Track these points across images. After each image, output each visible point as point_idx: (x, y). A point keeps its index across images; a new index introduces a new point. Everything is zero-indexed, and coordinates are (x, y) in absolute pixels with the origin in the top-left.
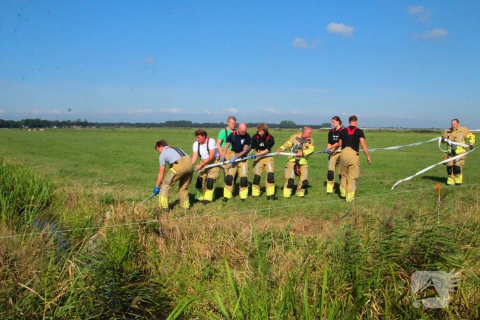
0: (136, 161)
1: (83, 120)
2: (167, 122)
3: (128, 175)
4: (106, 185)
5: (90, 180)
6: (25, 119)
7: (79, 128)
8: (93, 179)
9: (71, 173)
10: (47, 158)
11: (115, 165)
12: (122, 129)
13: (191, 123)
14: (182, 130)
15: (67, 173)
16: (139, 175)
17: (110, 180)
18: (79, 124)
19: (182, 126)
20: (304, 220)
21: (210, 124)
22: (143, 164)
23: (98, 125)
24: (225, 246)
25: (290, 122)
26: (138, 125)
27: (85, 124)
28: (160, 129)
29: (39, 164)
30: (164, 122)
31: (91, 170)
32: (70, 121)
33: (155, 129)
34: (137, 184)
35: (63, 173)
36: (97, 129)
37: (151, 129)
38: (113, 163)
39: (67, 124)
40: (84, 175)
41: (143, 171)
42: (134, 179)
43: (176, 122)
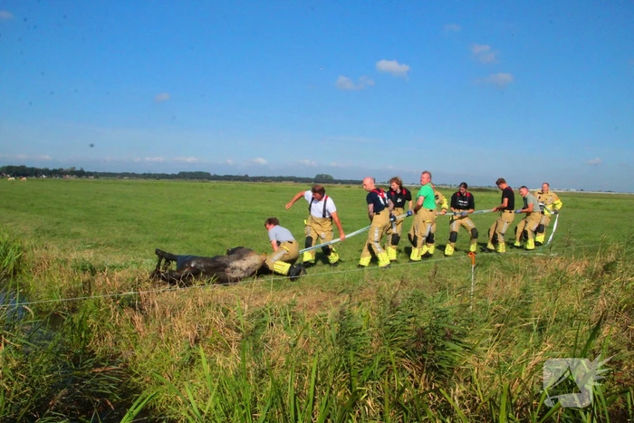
0: (132, 220)
1: (78, 169)
2: (180, 173)
3: (119, 236)
4: (89, 248)
5: (70, 242)
6: (6, 165)
7: (73, 178)
8: (74, 241)
9: (48, 232)
10: (23, 214)
11: (105, 224)
12: (126, 179)
13: (208, 174)
14: (197, 183)
15: (44, 232)
16: (132, 236)
17: (94, 242)
18: (73, 173)
19: (198, 178)
20: (318, 293)
21: (231, 176)
22: (140, 223)
23: (97, 175)
24: (213, 325)
25: (327, 176)
26: (147, 176)
27: (81, 174)
28: (172, 182)
29: (11, 221)
30: (177, 173)
31: (73, 230)
32: (62, 169)
33: (166, 181)
34: (126, 247)
35: (40, 232)
36: (96, 180)
37: (161, 180)
38: (104, 221)
39: (59, 173)
40: (64, 235)
41: (138, 231)
42: (124, 241)
43: (191, 173)
